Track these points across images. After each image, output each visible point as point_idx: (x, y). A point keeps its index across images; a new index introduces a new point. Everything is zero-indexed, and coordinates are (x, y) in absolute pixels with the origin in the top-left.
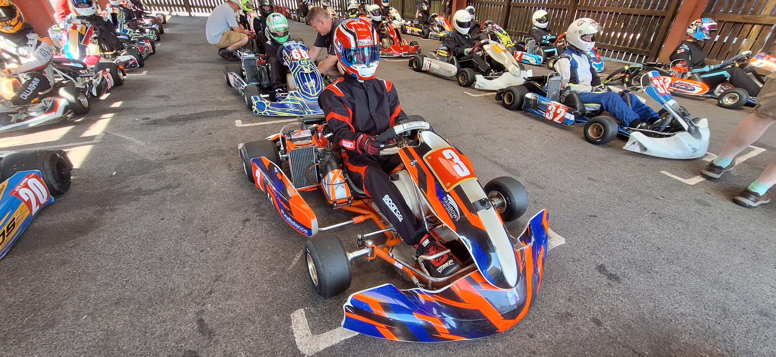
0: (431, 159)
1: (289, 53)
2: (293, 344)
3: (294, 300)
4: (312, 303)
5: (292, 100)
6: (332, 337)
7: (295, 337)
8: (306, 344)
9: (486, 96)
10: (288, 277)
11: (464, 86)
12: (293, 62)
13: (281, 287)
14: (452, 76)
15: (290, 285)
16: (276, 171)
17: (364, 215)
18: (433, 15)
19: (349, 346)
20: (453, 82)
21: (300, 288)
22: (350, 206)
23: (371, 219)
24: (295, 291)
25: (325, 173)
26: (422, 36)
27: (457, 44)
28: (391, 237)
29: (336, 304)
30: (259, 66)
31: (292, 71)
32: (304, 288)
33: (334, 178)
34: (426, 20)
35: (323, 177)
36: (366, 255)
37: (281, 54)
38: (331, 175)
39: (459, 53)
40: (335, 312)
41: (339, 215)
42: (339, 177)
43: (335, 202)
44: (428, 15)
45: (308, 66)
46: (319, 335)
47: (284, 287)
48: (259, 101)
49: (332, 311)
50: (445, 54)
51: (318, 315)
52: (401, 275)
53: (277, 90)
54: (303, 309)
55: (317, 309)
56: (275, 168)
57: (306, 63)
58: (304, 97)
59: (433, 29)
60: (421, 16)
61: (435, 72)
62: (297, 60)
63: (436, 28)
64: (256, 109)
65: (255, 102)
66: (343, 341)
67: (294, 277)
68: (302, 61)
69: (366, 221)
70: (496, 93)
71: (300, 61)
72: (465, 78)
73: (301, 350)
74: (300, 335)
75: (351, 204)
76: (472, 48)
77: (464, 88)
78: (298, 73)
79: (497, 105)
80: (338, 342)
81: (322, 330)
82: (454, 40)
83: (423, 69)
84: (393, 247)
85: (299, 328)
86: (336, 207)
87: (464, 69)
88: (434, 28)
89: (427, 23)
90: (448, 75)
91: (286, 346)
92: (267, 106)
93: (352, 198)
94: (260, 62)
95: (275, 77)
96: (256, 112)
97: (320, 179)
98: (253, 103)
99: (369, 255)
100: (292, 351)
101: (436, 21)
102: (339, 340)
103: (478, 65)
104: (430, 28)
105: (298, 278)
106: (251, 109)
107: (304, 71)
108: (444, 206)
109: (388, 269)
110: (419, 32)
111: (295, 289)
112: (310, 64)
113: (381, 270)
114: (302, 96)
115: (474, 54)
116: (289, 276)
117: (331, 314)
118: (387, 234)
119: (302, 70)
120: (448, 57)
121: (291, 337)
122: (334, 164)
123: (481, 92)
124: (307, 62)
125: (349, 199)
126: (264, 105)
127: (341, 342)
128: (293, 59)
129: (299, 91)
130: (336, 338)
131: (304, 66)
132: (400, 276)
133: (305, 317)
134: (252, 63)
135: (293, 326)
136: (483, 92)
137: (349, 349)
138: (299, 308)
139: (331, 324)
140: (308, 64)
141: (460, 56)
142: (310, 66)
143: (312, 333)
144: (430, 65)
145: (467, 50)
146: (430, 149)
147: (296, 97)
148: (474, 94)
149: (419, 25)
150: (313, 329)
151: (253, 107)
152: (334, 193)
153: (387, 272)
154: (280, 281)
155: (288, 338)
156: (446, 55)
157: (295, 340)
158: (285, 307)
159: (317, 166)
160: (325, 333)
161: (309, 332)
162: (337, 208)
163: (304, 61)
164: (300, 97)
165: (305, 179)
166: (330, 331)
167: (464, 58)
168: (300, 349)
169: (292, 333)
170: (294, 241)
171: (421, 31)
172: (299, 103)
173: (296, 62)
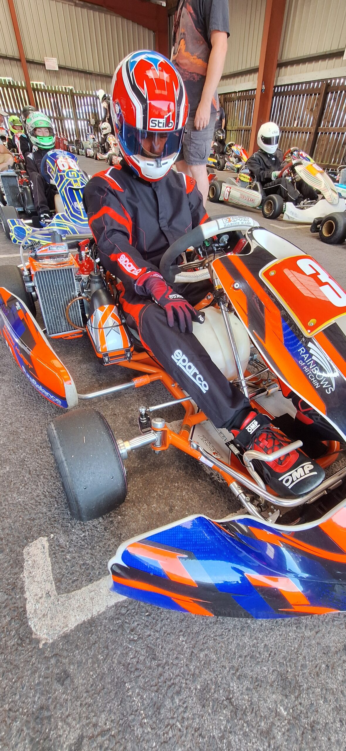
0: (274, 276)
1: (54, 162)
2: (20, 614)
3: (34, 519)
4: (62, 526)
5: (58, 225)
6: (92, 599)
7: (26, 599)
8: (44, 615)
9: (297, 229)
10: (28, 476)
11: (269, 218)
12: (59, 174)
13: (15, 495)
14: (255, 206)
15: (29, 491)
16: (18, 307)
17: (149, 374)
18: (229, 143)
19: (122, 618)
20: (257, 214)
21: (45, 496)
22: (130, 361)
23: (159, 380)
24: (36, 501)
25: (92, 311)
26: (217, 167)
27: (262, 167)
28: (190, 410)
29: (103, 527)
30: (21, 187)
31: (58, 186)
32: (52, 497)
33: (104, 318)
34: (221, 150)
35: (90, 317)
36: (153, 443)
37: (45, 164)
38: (99, 313)
39: (265, 177)
40: (101, 544)
41: (114, 373)
42: (112, 316)
43: (106, 355)
44: (224, 144)
45: (78, 179)
46: (69, 595)
47: (19, 494)
48: (18, 226)
49: (96, 542)
50: (246, 178)
51: (71, 550)
52: (208, 472)
53: (42, 216)
54: (46, 538)
55: (71, 537)
56: (17, 303)
57: (76, 176)
58: (74, 221)
59: (229, 160)
60: (217, 145)
61: (235, 201)
62: (64, 171)
63: (232, 159)
64: (14, 236)
65: (12, 228)
66: (111, 608)
67: (38, 476)
68: (70, 173)
69: (152, 383)
70: (310, 226)
71: (68, 172)
72: (271, 207)
73: (33, 629)
74: (36, 595)
75: (129, 358)
76: (280, 171)
77: (269, 220)
78: (66, 189)
79: (312, 239)
80: (103, 609)
81: (76, 583)
82: (258, 162)
83: (221, 198)
84: (194, 426)
85: (36, 579)
86: (107, 363)
87: (271, 195)
88: (230, 158)
89: (223, 153)
90: (250, 205)
91: (8, 618)
92: (27, 232)
93: (132, 349)
94: (22, 181)
95: (39, 198)
96: (15, 241)
97: (85, 320)
98: (10, 228)
99: (158, 443)
100: (16, 631)
101: (233, 151)
102: (105, 604)
103: (287, 192)
104: (226, 159)
105: (44, 478)
106: (9, 237)
107: (73, 186)
108: (299, 365)
109: (188, 462)
110: (214, 163)
111: (37, 499)
112: (80, 177)
113: (177, 463)
114: (72, 219)
115: (282, 179)
116: (30, 474)
117: (93, 548)
118: (185, 405)
119: (70, 184)
120: (250, 183)
121: (20, 598)
122: (104, 298)
123: (290, 224)
124: (77, 174)
125: (128, 351)
126: (24, 231)
127: (109, 608)
128: (59, 171)
129: (67, 213)
130: (100, 602)
131: (72, 179)
132: (207, 474)
133: (47, 554)
134: (12, 182)
135: (25, 573)
136: (293, 225)
137: (121, 626)
138: (40, 535)
139: (93, 568)
140: (78, 176)
141: (265, 181)
142: (81, 179)
143: (58, 588)
144: (230, 192)
145: (275, 174)
146: (273, 258)
147: (64, 221)
148: (283, 227)
149: (214, 155)
150: (60, 581)
151: (11, 234)
152: (103, 342)
153: (186, 467)
154: (14, 484)
155: (14, 600)
156: (248, 181)
157: (25, 605)
158: (16, 534)
159: (82, 301)
160: (80, 588)
161: (51, 587)
162: (110, 363)
163: (73, 173)
164: (69, 221)
165: (63, 320)
166: (90, 586)
167: (271, 183)
168: (32, 626)
169: (22, 591)
170: (45, 414)
171: (216, 161)
172: (68, 229)
173: (62, 174)
